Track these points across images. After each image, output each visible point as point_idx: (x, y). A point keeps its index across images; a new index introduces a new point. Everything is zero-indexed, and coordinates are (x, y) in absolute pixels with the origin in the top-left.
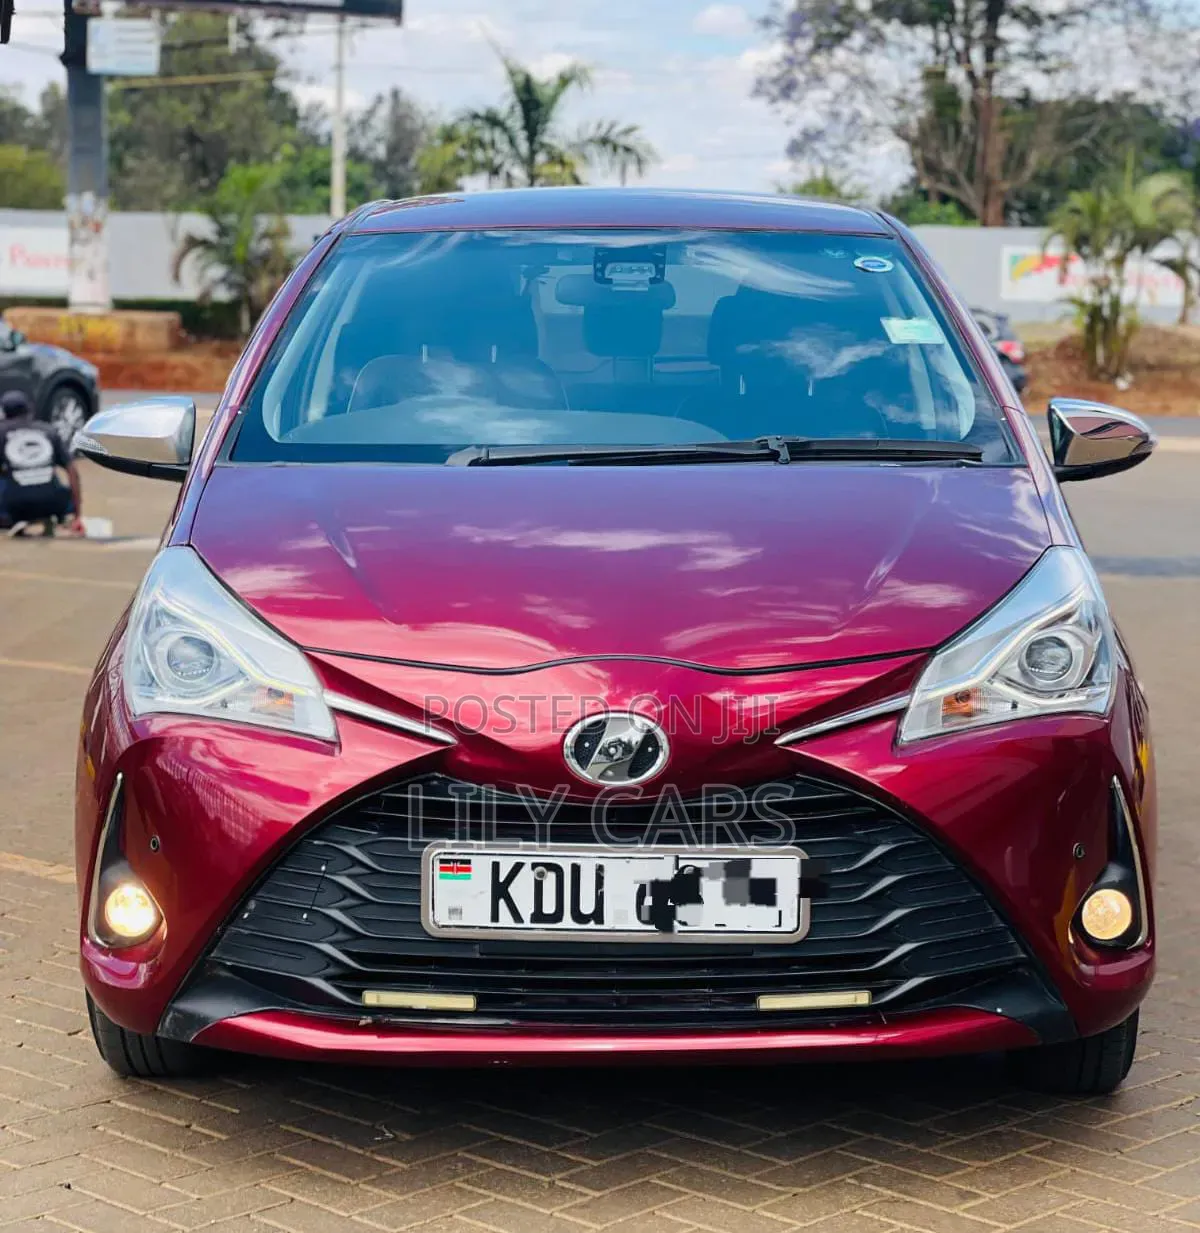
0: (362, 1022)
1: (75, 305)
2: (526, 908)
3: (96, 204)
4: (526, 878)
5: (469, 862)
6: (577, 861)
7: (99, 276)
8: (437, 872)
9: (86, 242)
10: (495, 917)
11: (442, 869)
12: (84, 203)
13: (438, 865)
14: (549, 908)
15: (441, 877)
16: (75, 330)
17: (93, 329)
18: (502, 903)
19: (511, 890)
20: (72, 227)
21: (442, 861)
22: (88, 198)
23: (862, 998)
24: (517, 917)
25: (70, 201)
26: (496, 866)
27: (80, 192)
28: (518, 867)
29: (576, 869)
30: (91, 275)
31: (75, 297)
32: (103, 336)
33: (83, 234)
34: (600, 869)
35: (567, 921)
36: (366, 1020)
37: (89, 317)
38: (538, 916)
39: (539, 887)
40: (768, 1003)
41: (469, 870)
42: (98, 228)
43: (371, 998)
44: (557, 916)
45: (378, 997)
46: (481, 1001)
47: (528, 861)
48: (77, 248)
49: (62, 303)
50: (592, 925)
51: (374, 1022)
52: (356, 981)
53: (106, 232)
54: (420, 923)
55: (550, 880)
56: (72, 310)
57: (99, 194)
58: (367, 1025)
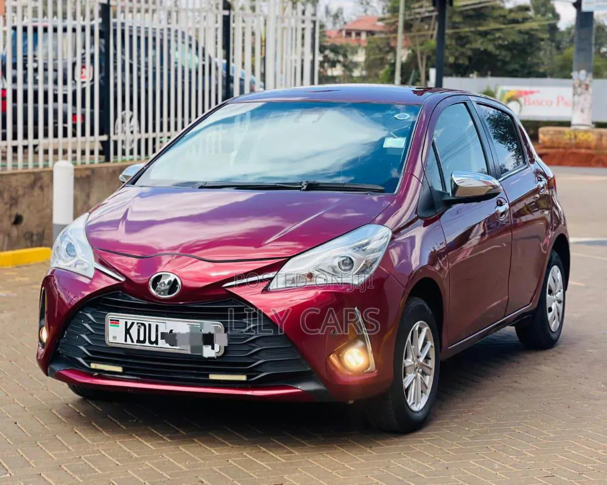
0: (95, 375)
1: (574, 125)
2: (135, 338)
3: (587, 76)
4: (135, 328)
5: (118, 321)
6: (150, 323)
7: (586, 111)
8: (109, 324)
9: (580, 95)
10: (126, 340)
11: (111, 323)
12: (580, 75)
13: (109, 321)
14: (142, 338)
15: (111, 325)
16: (573, 137)
17: (582, 137)
18: (128, 336)
19: (131, 331)
20: (574, 87)
21: (111, 320)
22: (583, 72)
23: (243, 378)
24: (132, 341)
25: (574, 74)
26: (126, 323)
27: (579, 70)
28: (133, 323)
29: (150, 325)
30: (582, 111)
31: (574, 122)
32: (586, 140)
33: (579, 90)
34: (157, 326)
35: (147, 343)
36: (96, 374)
37: (580, 131)
38: (138, 341)
39: (139, 331)
40: (213, 377)
41: (118, 323)
42: (587, 87)
43: (93, 366)
44: (144, 341)
45: (96, 366)
46: (124, 369)
47: (136, 322)
48: (576, 97)
49: (568, 124)
50: (154, 345)
51: (98, 375)
52: (89, 360)
53: (590, 89)
54: (105, 341)
55: (142, 328)
56: (572, 128)
57: (588, 71)
58: (96, 376)
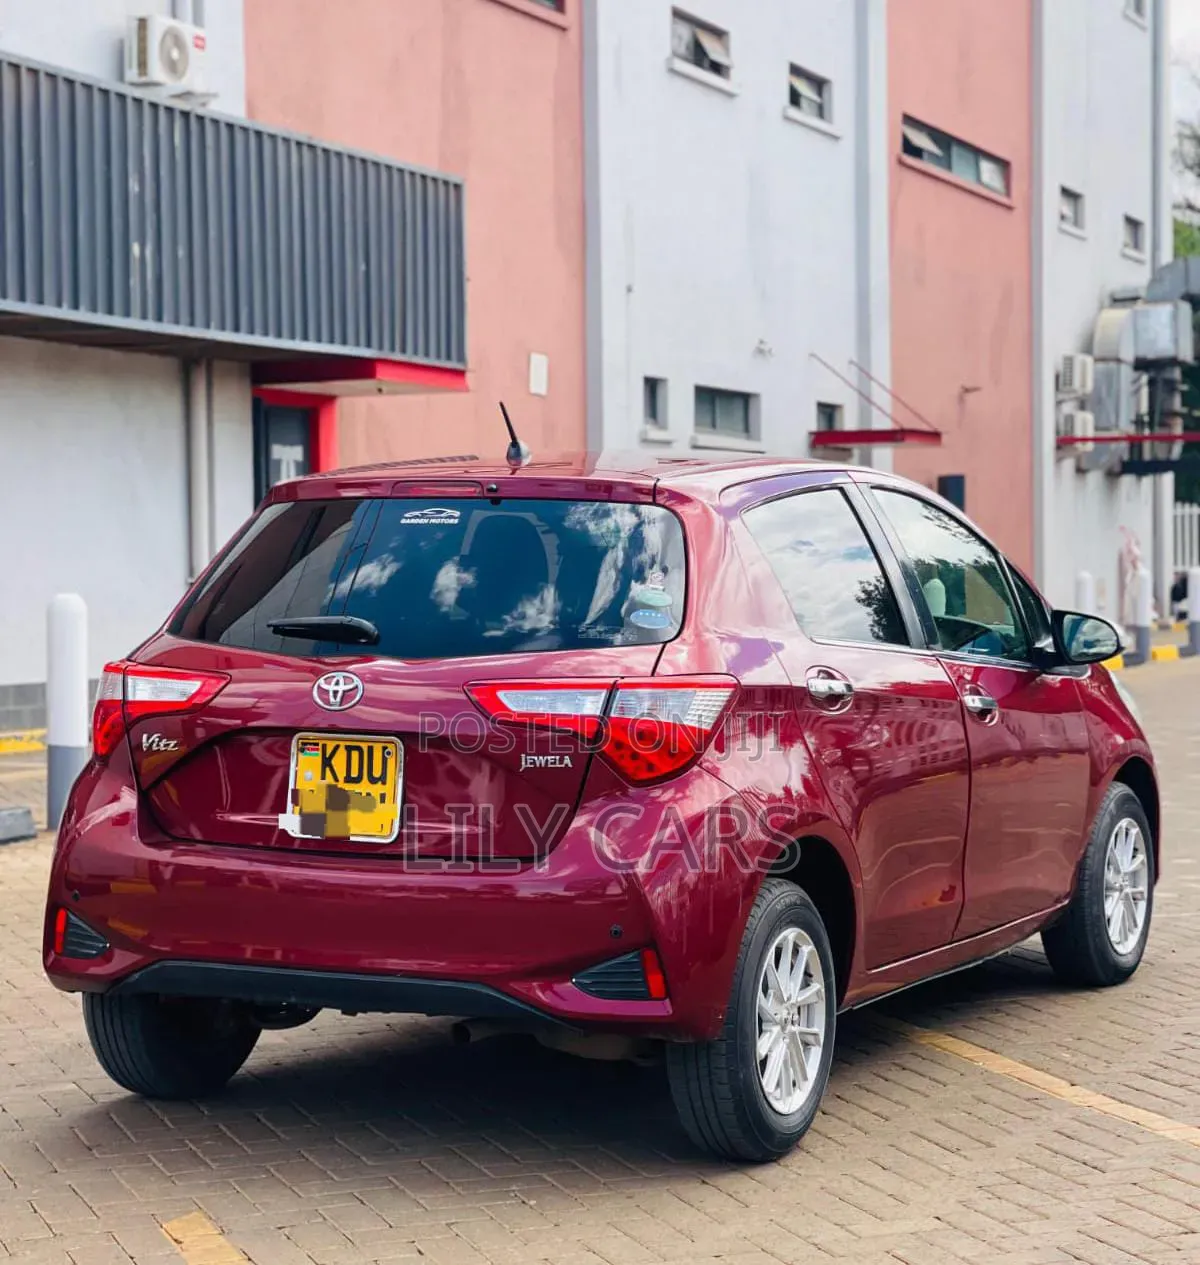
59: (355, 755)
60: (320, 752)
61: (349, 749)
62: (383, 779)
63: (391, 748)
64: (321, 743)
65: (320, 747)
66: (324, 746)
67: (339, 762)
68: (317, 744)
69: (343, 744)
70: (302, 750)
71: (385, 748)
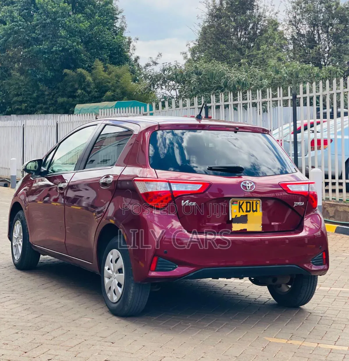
59: (248, 204)
60: (238, 204)
61: (247, 203)
62: (256, 211)
63: (258, 202)
64: (238, 201)
65: (238, 202)
66: (240, 202)
67: (244, 207)
68: (237, 202)
69: (245, 201)
70: (232, 204)
71: (256, 202)
